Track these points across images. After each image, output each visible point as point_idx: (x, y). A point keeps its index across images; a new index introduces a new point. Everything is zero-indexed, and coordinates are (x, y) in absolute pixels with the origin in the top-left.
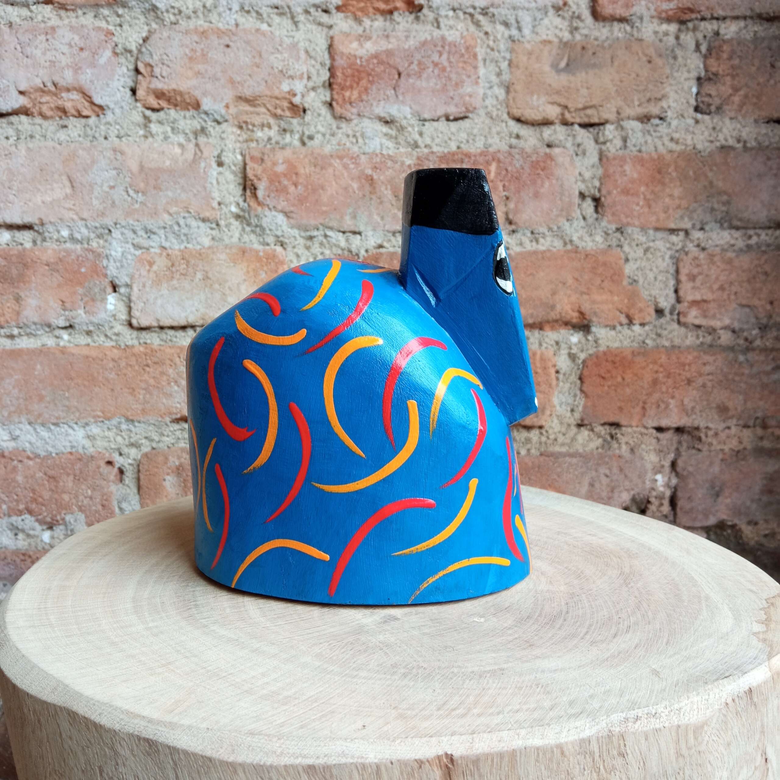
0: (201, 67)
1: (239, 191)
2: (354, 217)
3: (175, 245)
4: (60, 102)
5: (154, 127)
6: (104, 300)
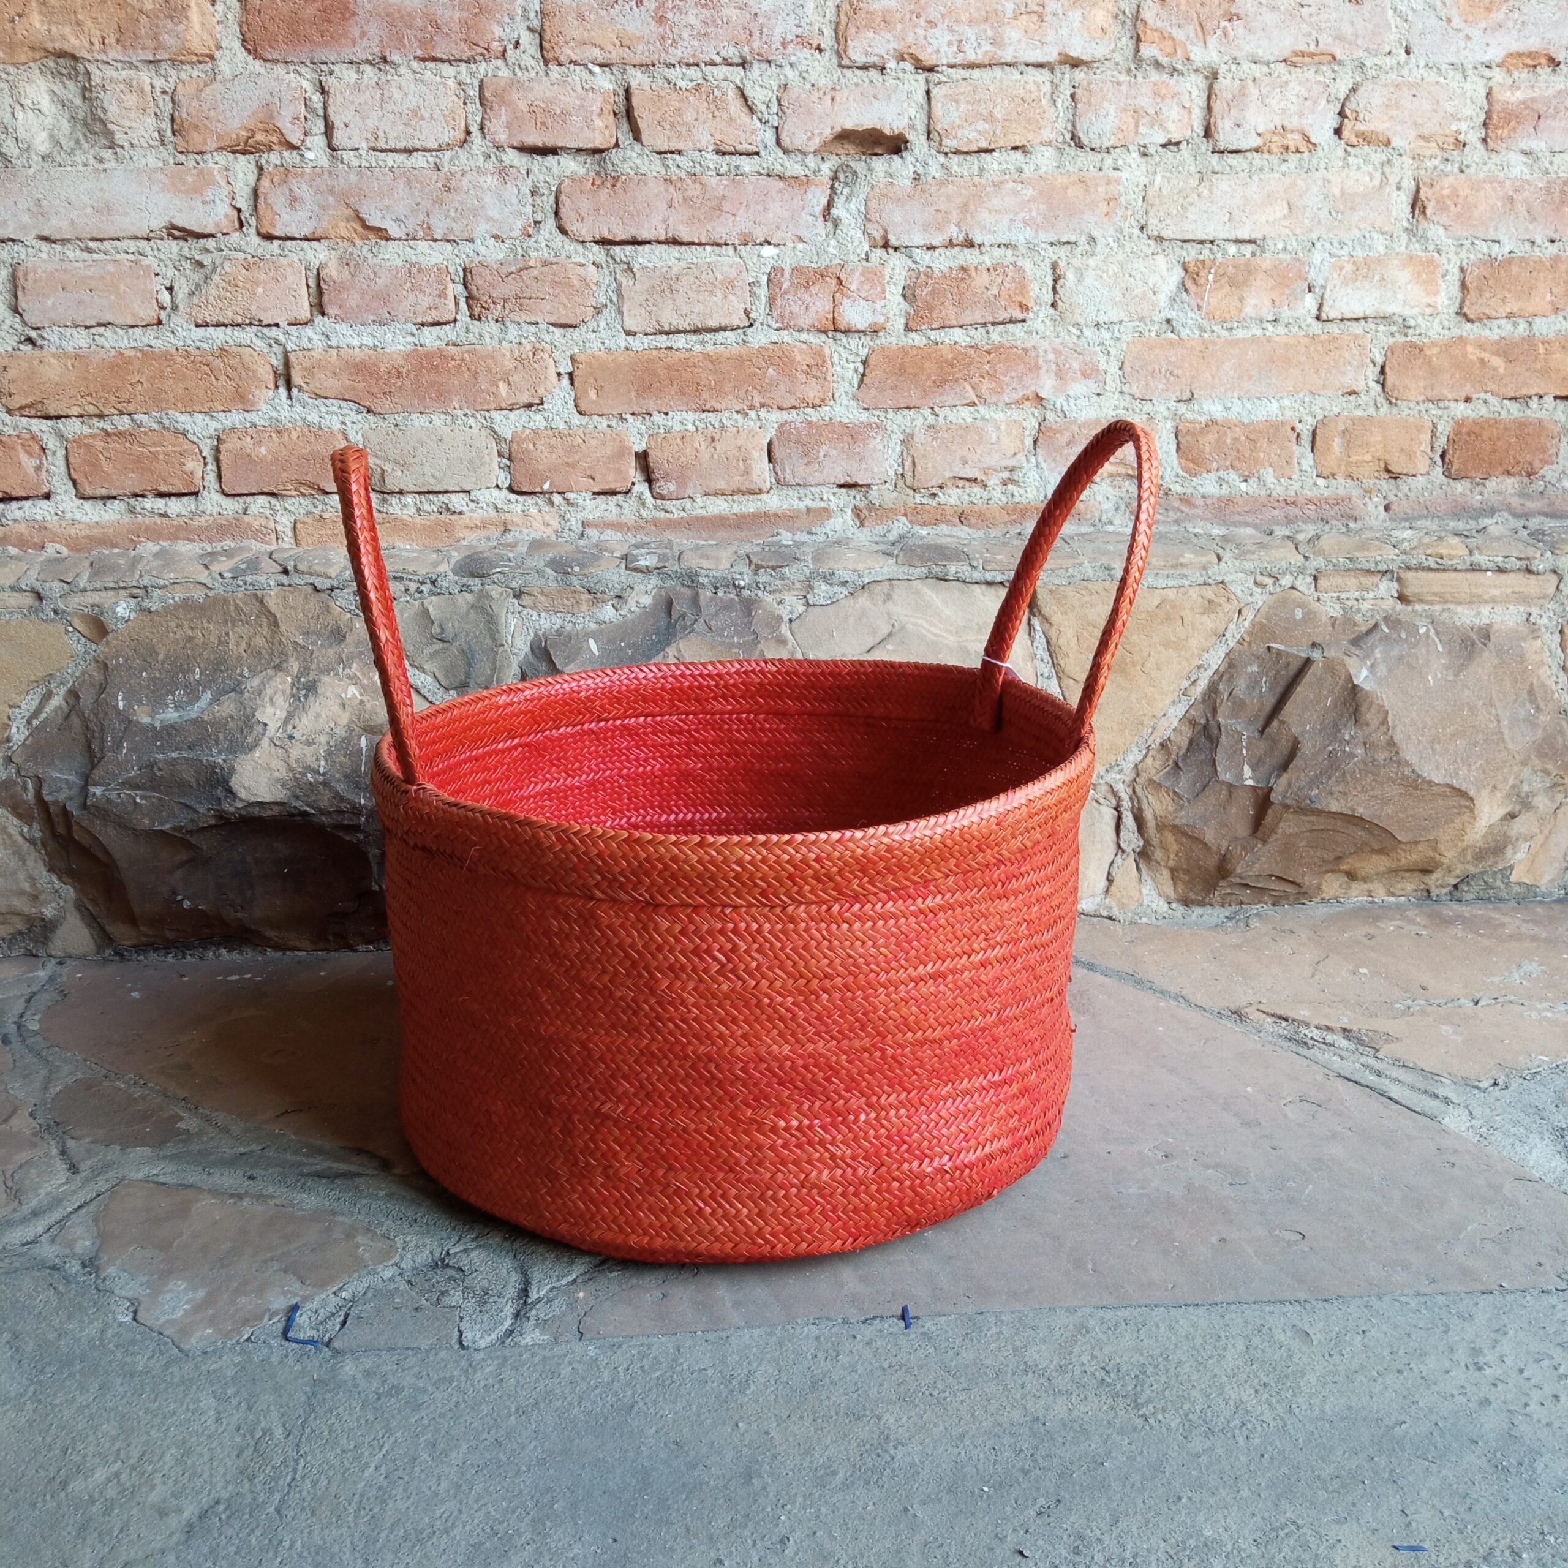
0: (1394, 113)
1: (1409, 209)
2: (1496, 229)
3: (1359, 253)
4: (1285, 142)
5: (1351, 160)
6: (1303, 299)
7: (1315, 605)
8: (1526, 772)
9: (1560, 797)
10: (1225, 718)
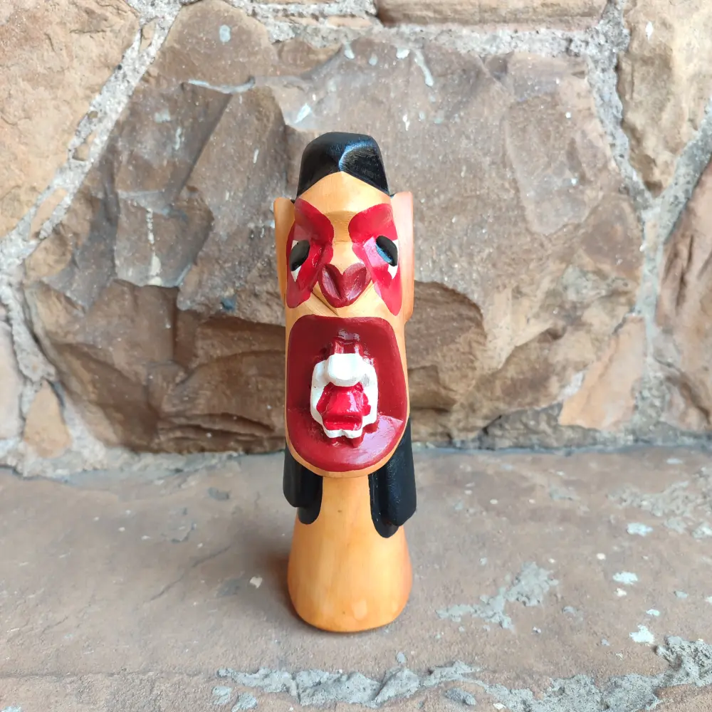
7: (250, 23)
8: (571, 274)
9: (622, 311)
10: (127, 189)
